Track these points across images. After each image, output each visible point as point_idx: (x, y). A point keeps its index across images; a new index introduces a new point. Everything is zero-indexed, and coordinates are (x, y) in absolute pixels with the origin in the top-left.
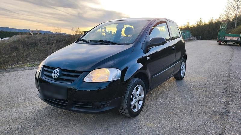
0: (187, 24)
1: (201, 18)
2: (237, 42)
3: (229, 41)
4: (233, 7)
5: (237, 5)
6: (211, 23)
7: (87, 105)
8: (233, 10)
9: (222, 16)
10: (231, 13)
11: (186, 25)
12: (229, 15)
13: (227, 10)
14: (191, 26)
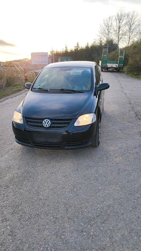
0: (65, 48)
1: (78, 43)
2: (116, 68)
3: (110, 68)
4: (104, 32)
5: (108, 29)
6: (87, 47)
7: (78, 143)
8: (104, 35)
9: (95, 40)
10: (103, 38)
11: (65, 50)
12: (102, 40)
13: (100, 35)
14: (69, 51)
